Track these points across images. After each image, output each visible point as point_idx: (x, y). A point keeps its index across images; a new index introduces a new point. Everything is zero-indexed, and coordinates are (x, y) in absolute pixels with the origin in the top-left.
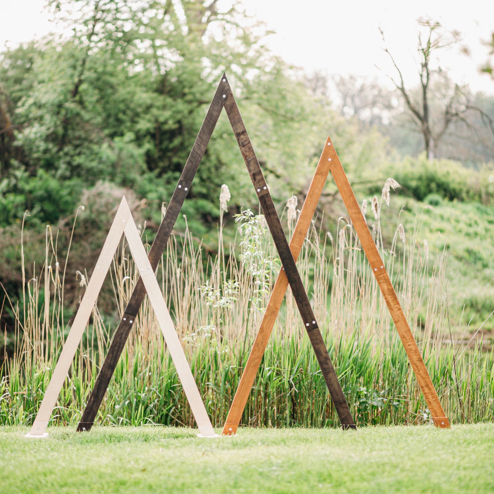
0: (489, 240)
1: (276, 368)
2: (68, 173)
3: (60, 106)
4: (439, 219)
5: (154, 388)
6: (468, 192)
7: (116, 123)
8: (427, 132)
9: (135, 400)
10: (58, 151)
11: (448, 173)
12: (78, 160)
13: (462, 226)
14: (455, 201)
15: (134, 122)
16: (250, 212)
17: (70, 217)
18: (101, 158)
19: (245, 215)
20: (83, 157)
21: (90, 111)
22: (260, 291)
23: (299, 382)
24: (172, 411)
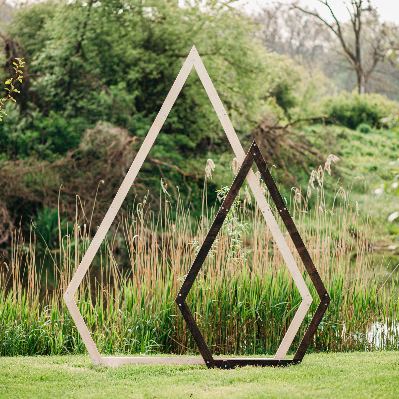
1: (246, 302)
2: (73, 113)
3: (67, 59)
4: (368, 144)
5: (156, 316)
7: (111, 73)
8: (359, 70)
9: (143, 325)
10: (65, 96)
11: (376, 105)
12: (81, 104)
13: (387, 150)
14: (382, 129)
15: (126, 73)
16: (228, 188)
17: (76, 150)
18: (99, 102)
19: (224, 191)
20: (85, 100)
21: (91, 63)
22: (235, 246)
23: (263, 313)
24: (169, 332)
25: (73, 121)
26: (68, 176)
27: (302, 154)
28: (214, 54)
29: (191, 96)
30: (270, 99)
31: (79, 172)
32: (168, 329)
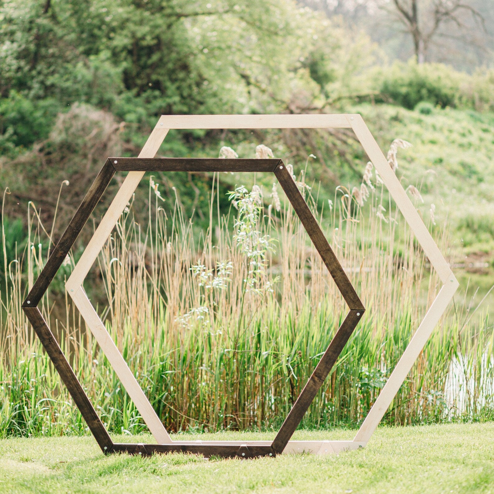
0: (483, 151)
1: (273, 352)
2: (41, 93)
3: (32, 22)
4: (431, 129)
5: (145, 374)
6: (460, 98)
7: (91, 39)
8: (416, 34)
10: (30, 70)
11: (439, 78)
12: (50, 81)
13: (455, 136)
14: (448, 109)
15: (110, 38)
16: (244, 189)
17: (45, 142)
18: (75, 77)
19: (239, 193)
20: (57, 76)
21: (64, 27)
22: (256, 272)
23: (298, 366)
24: (164, 397)
25: (42, 103)
26: (35, 177)
27: (345, 142)
28: (227, 12)
29: (197, 68)
30: (302, 71)
31: (50, 171)
32: (163, 391)
